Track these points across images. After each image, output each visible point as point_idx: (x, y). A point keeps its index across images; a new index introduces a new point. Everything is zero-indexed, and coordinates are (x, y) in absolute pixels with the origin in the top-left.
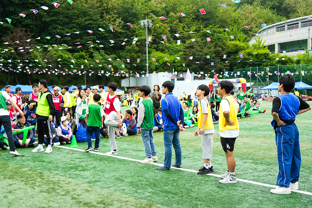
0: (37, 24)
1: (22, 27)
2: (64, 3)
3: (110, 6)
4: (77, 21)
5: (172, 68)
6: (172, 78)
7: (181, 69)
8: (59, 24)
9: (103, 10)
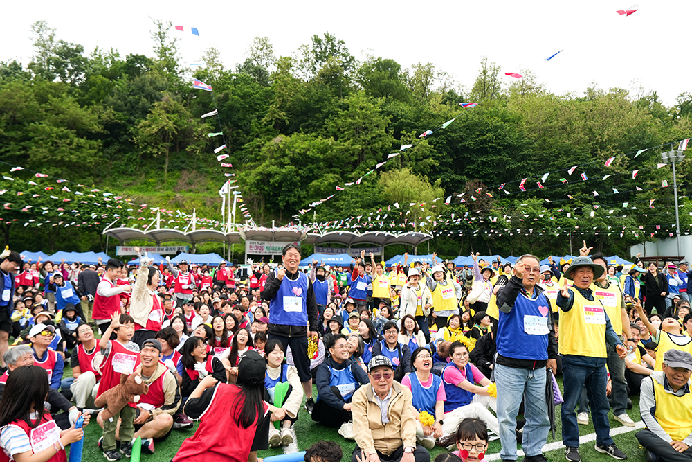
0: (499, 173)
1: (480, 178)
2: (535, 141)
3: (606, 137)
4: (556, 163)
8: (530, 170)
9: (596, 144)
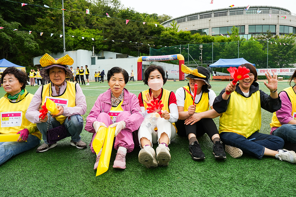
5: (92, 46)
6: (93, 57)
7: (102, 47)
